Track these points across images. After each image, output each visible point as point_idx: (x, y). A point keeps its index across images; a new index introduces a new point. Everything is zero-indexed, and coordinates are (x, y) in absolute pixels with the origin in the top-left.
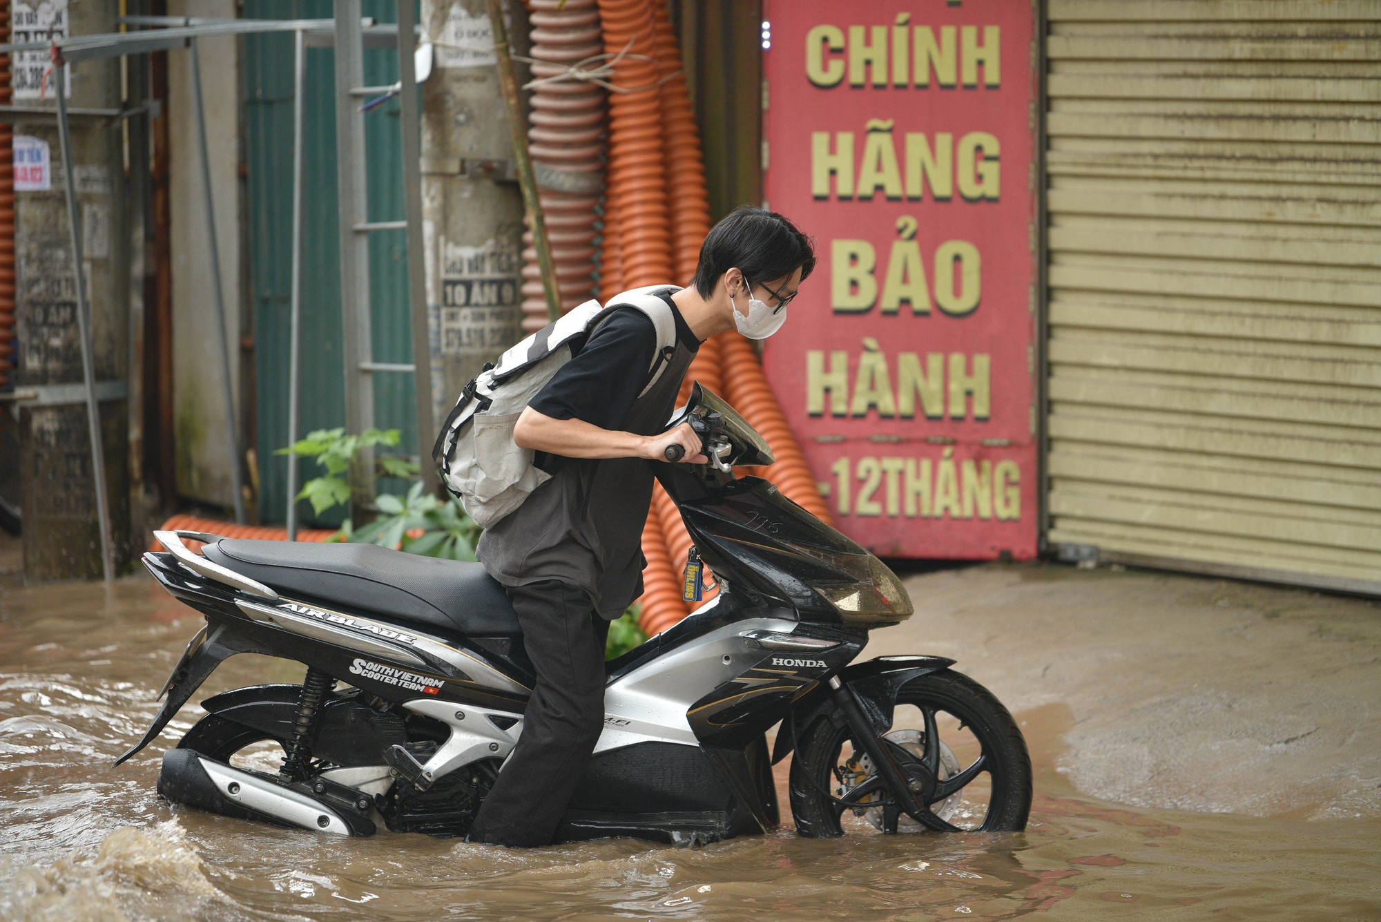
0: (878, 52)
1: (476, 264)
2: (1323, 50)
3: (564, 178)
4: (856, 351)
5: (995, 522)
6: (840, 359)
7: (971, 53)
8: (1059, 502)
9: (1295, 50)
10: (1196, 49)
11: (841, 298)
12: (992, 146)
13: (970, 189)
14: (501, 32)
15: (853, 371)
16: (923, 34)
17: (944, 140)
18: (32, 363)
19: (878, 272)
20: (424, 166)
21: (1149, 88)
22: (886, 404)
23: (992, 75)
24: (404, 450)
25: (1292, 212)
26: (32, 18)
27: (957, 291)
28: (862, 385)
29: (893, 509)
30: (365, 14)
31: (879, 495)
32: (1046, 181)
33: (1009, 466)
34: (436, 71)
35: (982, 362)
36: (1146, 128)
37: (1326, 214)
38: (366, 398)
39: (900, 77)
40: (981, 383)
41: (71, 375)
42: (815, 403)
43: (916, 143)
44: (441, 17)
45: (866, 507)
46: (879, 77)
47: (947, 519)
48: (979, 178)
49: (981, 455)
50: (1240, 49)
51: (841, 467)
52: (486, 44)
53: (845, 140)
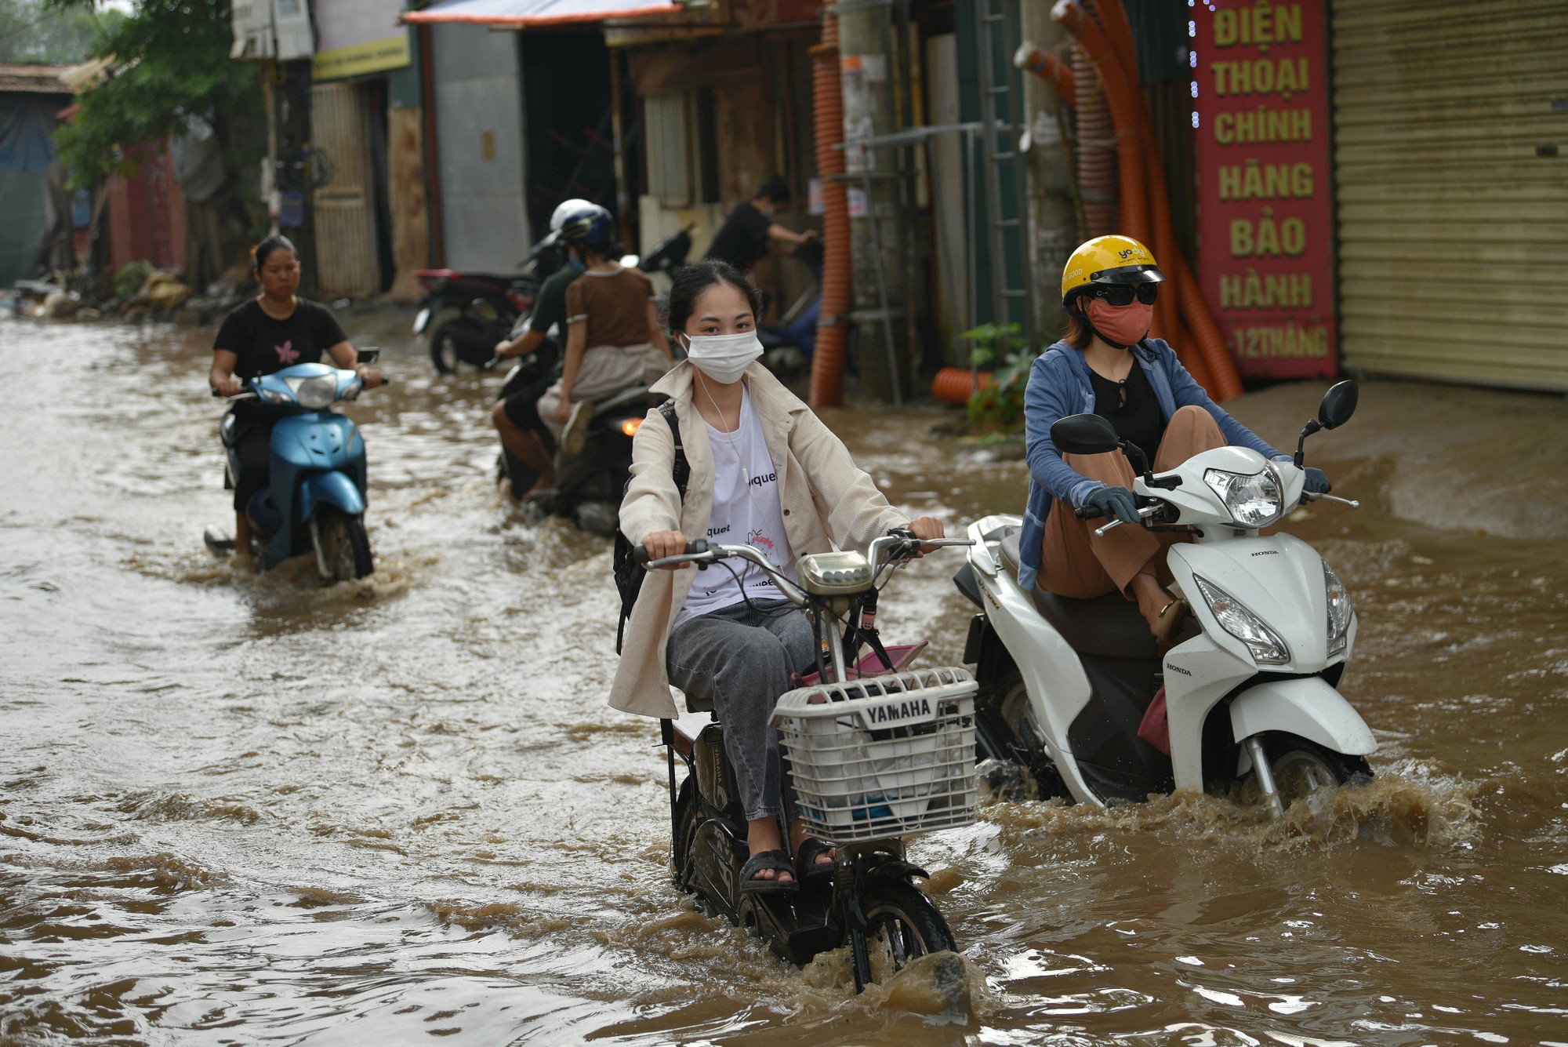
0: (1250, 126)
1: (1055, 240)
2: (1461, 112)
3: (1095, 195)
4: (1244, 276)
5: (1315, 359)
6: (1237, 281)
7: (1296, 124)
8: (1348, 347)
9: (1449, 113)
10: (1403, 116)
11: (1236, 250)
12: (1308, 169)
13: (1298, 192)
14: (1061, 124)
15: (1243, 286)
16: (1273, 116)
17: (1284, 169)
18: (860, 300)
19: (1254, 236)
20: (1029, 192)
21: (1382, 136)
22: (1260, 301)
23: (1307, 134)
24: (1021, 334)
25: (1450, 195)
26: (854, 131)
27: (1293, 242)
28: (1248, 292)
29: (1265, 352)
30: (998, 117)
31: (1258, 347)
32: (1335, 186)
33: (1321, 331)
34: (1033, 145)
35: (1307, 279)
36: (1381, 157)
37: (1465, 195)
38: (1004, 309)
39: (1262, 137)
40: (1306, 289)
41: (877, 306)
42: (1225, 302)
43: (1271, 170)
44: (1035, 118)
45: (1252, 353)
46: (1251, 138)
47: (1292, 359)
48: (1302, 186)
49: (1308, 325)
50: (1424, 114)
51: (1239, 334)
52: (1055, 131)
53: (1236, 171)
